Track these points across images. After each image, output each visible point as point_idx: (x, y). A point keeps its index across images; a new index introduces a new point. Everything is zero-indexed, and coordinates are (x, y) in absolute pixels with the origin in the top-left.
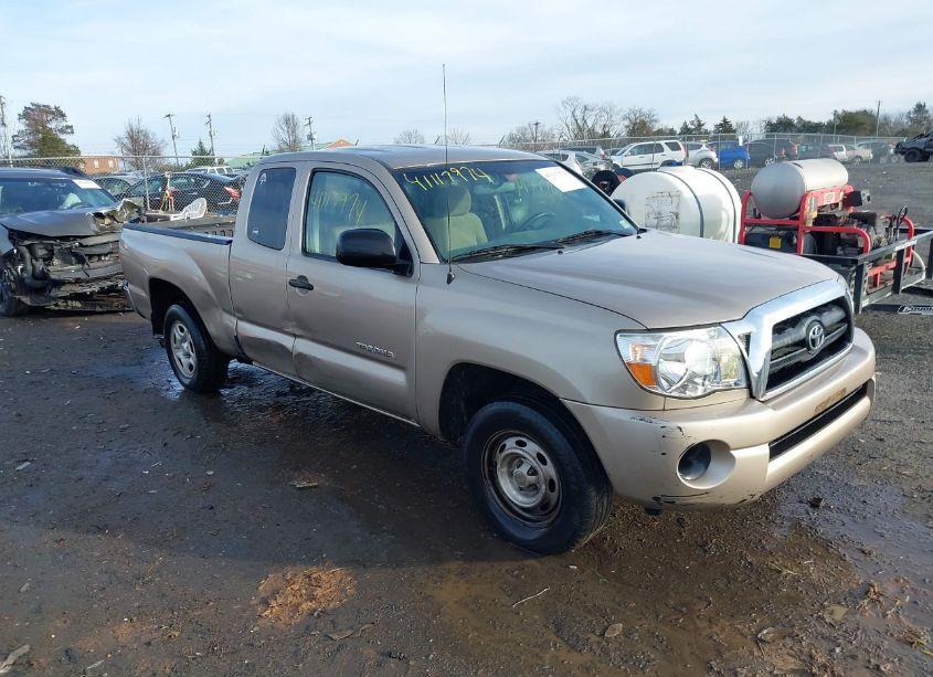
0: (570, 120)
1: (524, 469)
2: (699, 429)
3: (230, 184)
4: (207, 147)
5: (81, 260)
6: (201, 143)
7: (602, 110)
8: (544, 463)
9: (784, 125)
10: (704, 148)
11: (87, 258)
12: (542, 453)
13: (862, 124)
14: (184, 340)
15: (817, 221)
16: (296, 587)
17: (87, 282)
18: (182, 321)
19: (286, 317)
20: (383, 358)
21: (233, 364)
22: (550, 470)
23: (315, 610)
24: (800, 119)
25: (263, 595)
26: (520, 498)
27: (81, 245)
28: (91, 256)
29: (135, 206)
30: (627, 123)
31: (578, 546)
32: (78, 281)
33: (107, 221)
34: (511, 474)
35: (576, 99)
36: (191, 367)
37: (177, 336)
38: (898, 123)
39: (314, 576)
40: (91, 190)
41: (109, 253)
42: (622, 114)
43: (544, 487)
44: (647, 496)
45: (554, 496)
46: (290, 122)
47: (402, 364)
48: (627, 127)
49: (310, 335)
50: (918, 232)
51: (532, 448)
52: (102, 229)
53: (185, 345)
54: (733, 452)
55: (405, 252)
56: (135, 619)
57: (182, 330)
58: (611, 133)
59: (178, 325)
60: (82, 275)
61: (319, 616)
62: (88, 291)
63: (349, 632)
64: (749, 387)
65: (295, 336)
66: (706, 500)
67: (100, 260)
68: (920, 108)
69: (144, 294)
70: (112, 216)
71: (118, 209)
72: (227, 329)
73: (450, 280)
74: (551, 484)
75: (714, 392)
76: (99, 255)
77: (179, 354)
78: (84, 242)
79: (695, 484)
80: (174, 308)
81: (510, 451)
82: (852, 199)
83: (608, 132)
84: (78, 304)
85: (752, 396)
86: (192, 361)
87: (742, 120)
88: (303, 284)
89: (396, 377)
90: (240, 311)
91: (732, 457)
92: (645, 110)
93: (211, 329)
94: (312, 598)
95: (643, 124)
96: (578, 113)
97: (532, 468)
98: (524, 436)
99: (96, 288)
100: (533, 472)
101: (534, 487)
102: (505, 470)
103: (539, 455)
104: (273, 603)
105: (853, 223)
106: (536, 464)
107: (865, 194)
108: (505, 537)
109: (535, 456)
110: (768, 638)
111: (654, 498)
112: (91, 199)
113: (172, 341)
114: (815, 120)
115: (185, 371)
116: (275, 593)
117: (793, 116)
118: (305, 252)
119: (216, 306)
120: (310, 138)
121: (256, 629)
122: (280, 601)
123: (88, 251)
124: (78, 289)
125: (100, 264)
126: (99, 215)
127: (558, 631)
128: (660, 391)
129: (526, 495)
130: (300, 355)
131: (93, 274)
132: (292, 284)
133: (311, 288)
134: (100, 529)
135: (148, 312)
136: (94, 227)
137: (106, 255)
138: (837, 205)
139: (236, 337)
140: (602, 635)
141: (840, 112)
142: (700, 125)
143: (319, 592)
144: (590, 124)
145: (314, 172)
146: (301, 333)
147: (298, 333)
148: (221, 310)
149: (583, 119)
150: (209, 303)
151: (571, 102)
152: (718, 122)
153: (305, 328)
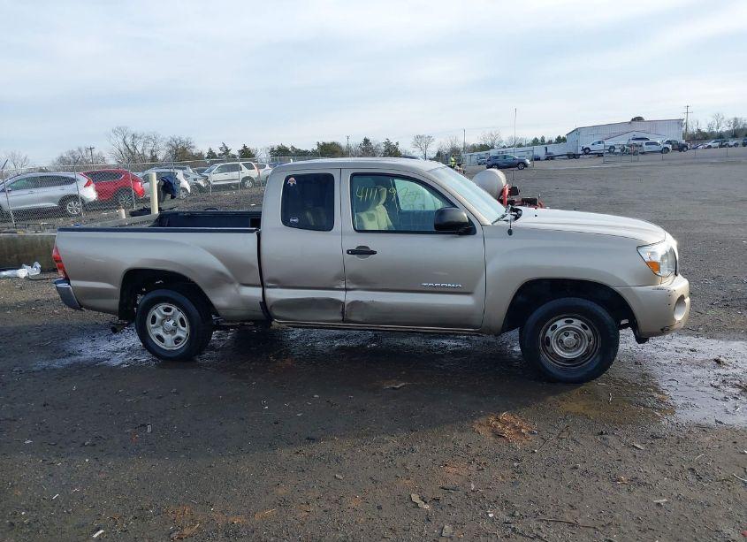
0: (122, 147)
1: (572, 336)
2: (679, 290)
7: (148, 137)
8: (586, 329)
13: (337, 152)
18: (171, 302)
19: (338, 278)
22: (589, 332)
24: (293, 148)
30: (170, 148)
34: (560, 342)
35: (125, 128)
36: (178, 340)
37: (159, 317)
42: (165, 141)
43: (588, 342)
45: (592, 347)
47: (469, 291)
48: (170, 152)
49: (368, 287)
51: (578, 323)
54: (685, 300)
57: (167, 310)
58: (160, 157)
59: (162, 306)
65: (346, 290)
69: (109, 286)
73: (510, 233)
74: (590, 340)
75: (670, 274)
77: (158, 331)
83: (156, 156)
85: (676, 274)
86: (181, 334)
88: (363, 251)
91: (684, 303)
92: (184, 139)
96: (128, 140)
97: (575, 335)
98: (571, 317)
101: (576, 346)
102: (555, 340)
103: (583, 325)
109: (580, 326)
111: (661, 330)
113: (149, 321)
115: (167, 345)
117: (288, 146)
118: (358, 230)
119: (232, 283)
133: (373, 253)
139: (263, 303)
141: (321, 143)
142: (227, 151)
144: (139, 149)
145: (353, 175)
146: (355, 286)
147: (351, 287)
148: (237, 285)
149: (133, 145)
150: (220, 280)
151: (121, 131)
152: (241, 148)
153: (361, 282)
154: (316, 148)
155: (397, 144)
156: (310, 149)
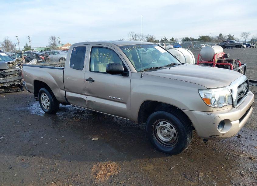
0: (132, 38)
1: (166, 131)
2: (223, 116)
3: (41, 55)
4: (29, 45)
5: (4, 76)
6: (27, 44)
7: (140, 35)
8: (173, 128)
9: (187, 39)
10: (170, 45)
11: (6, 76)
12: (172, 126)
13: (207, 39)
14: (45, 98)
15: (218, 62)
16: (103, 169)
17: (6, 83)
18: (45, 93)
19: (84, 90)
20: (119, 101)
21: (61, 105)
22: (174, 130)
23: (112, 175)
24: (191, 38)
25: (94, 172)
26: (164, 139)
27: (4, 72)
28: (7, 75)
29: (20, 61)
30: (147, 39)
31: (183, 152)
32: (3, 83)
33: (11, 65)
34: (161, 132)
35: (133, 32)
36: (48, 106)
37: (43, 97)
38: (215, 39)
39: (108, 165)
40: (4, 56)
41: (13, 74)
42: (146, 36)
43: (172, 135)
44: (208, 136)
45: (175, 138)
46: (53, 38)
47: (125, 102)
48: (147, 40)
49: (93, 95)
50: (242, 65)
51: (168, 124)
52: (10, 67)
53: (46, 100)
54: (231, 122)
55: (126, 69)
56: (56, 182)
57: (45, 95)
59: (43, 94)
60: (4, 81)
61: (113, 177)
62: (6, 85)
63: (125, 181)
64: (233, 104)
66: (224, 136)
67: (9, 76)
68: (221, 35)
69: (32, 85)
70: (12, 63)
71: (15, 61)
72: (62, 95)
73: (141, 77)
74: (175, 135)
75: (224, 106)
76: (9, 75)
77: (43, 103)
78: (5, 71)
79: (221, 132)
80: (42, 89)
81: (161, 126)
82: (225, 56)
84: (3, 90)
85: (233, 107)
86: (48, 105)
87: (176, 38)
88: (91, 80)
89: (123, 106)
90: (67, 89)
91: (231, 124)
92: (152, 35)
93: (56, 94)
94: (109, 172)
95: (151, 39)
96: (134, 36)
97: (168, 130)
98: (166, 121)
99: (9, 85)
100: (168, 131)
101: (169, 136)
102: (159, 131)
103: (171, 126)
104: (98, 174)
105: (227, 62)
106: (170, 129)
107: (228, 55)
108: (159, 150)
109: (169, 126)
110: (244, 173)
111: (210, 136)
112: (4, 59)
113: (41, 99)
114: (195, 38)
115: (46, 108)
116: (97, 171)
118: (90, 71)
119: (58, 88)
120: (59, 43)
121: (95, 182)
122: (100, 173)
123: (6, 74)
124: (4, 85)
125: (10, 77)
126: (9, 63)
127: (185, 176)
128: (212, 106)
129: (166, 138)
130: (89, 101)
131: (8, 81)
132: (87, 80)
133: (94, 81)
134: (34, 155)
135: (33, 91)
136: (8, 66)
137: (11, 75)
138: (221, 58)
139: (65, 97)
140: (198, 176)
141: (201, 36)
142: (166, 39)
143: (111, 170)
144: (137, 39)
145: (93, 47)
146: (89, 94)
147: (88, 94)
148: (60, 89)
149: (135, 38)
150: (55, 87)
151: (132, 33)
152: (171, 38)
153: (91, 93)
154: (199, 38)
155: (234, 36)
156: (197, 38)
